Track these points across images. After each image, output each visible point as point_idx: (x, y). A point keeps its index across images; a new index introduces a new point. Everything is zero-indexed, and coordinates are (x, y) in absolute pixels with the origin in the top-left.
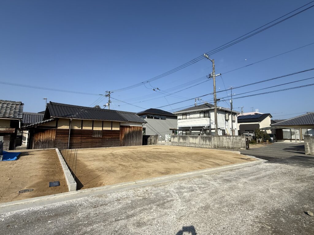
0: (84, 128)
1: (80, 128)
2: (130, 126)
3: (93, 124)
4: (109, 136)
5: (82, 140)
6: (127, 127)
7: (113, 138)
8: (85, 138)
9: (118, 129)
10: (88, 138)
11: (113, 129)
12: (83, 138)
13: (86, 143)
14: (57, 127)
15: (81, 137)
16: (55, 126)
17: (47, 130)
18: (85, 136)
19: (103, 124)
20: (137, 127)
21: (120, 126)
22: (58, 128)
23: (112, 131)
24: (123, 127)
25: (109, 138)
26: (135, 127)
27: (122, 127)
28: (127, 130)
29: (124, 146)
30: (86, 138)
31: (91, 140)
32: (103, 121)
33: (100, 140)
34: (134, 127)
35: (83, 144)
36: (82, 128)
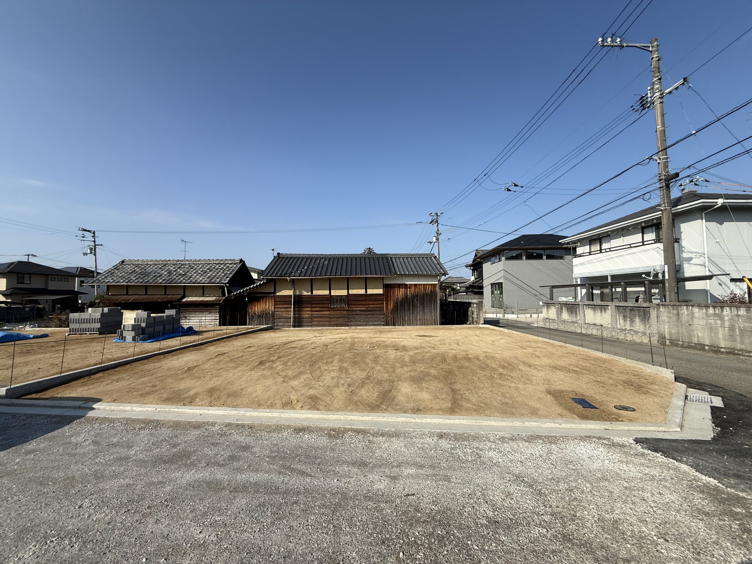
0: (315, 292)
1: (310, 293)
2: (407, 284)
3: (330, 284)
4: (362, 304)
5: (313, 313)
6: (399, 286)
7: (371, 309)
8: (317, 309)
9: (380, 291)
10: (323, 309)
11: (368, 293)
12: (314, 309)
13: (321, 317)
14: (275, 292)
15: (312, 307)
16: (273, 291)
17: (262, 297)
18: (318, 306)
19: (348, 283)
20: (424, 284)
21: (383, 284)
22: (278, 294)
23: (366, 295)
24: (391, 287)
25: (362, 309)
26: (419, 285)
27: (388, 288)
28: (400, 293)
29: (394, 325)
30: (320, 309)
31: (328, 313)
32: (348, 278)
33: (345, 312)
34: (415, 285)
35: (315, 319)
36: (312, 293)
